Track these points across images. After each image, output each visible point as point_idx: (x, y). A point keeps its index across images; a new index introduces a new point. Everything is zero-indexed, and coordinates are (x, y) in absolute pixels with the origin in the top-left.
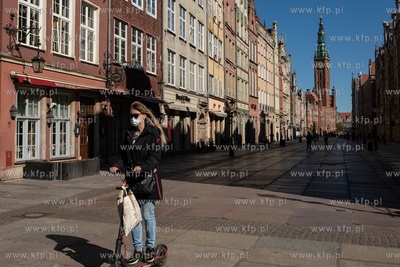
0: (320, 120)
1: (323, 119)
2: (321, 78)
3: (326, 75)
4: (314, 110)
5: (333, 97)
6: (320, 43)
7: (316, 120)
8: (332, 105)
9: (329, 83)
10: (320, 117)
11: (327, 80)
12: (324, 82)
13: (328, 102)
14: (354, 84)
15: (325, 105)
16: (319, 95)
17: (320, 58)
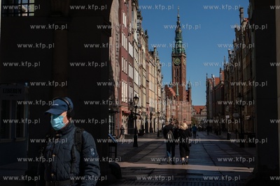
0: (177, 114)
1: (180, 113)
2: (178, 74)
3: (183, 71)
4: (172, 104)
5: (188, 92)
6: (177, 40)
7: (174, 114)
8: (188, 99)
9: (185, 79)
10: (177, 111)
11: (183, 76)
12: (181, 78)
13: (185, 97)
14: (208, 84)
15: (181, 100)
16: (176, 90)
17: (177, 55)
